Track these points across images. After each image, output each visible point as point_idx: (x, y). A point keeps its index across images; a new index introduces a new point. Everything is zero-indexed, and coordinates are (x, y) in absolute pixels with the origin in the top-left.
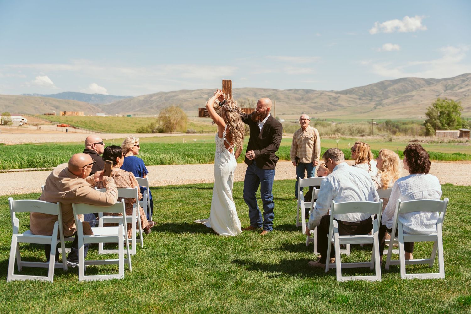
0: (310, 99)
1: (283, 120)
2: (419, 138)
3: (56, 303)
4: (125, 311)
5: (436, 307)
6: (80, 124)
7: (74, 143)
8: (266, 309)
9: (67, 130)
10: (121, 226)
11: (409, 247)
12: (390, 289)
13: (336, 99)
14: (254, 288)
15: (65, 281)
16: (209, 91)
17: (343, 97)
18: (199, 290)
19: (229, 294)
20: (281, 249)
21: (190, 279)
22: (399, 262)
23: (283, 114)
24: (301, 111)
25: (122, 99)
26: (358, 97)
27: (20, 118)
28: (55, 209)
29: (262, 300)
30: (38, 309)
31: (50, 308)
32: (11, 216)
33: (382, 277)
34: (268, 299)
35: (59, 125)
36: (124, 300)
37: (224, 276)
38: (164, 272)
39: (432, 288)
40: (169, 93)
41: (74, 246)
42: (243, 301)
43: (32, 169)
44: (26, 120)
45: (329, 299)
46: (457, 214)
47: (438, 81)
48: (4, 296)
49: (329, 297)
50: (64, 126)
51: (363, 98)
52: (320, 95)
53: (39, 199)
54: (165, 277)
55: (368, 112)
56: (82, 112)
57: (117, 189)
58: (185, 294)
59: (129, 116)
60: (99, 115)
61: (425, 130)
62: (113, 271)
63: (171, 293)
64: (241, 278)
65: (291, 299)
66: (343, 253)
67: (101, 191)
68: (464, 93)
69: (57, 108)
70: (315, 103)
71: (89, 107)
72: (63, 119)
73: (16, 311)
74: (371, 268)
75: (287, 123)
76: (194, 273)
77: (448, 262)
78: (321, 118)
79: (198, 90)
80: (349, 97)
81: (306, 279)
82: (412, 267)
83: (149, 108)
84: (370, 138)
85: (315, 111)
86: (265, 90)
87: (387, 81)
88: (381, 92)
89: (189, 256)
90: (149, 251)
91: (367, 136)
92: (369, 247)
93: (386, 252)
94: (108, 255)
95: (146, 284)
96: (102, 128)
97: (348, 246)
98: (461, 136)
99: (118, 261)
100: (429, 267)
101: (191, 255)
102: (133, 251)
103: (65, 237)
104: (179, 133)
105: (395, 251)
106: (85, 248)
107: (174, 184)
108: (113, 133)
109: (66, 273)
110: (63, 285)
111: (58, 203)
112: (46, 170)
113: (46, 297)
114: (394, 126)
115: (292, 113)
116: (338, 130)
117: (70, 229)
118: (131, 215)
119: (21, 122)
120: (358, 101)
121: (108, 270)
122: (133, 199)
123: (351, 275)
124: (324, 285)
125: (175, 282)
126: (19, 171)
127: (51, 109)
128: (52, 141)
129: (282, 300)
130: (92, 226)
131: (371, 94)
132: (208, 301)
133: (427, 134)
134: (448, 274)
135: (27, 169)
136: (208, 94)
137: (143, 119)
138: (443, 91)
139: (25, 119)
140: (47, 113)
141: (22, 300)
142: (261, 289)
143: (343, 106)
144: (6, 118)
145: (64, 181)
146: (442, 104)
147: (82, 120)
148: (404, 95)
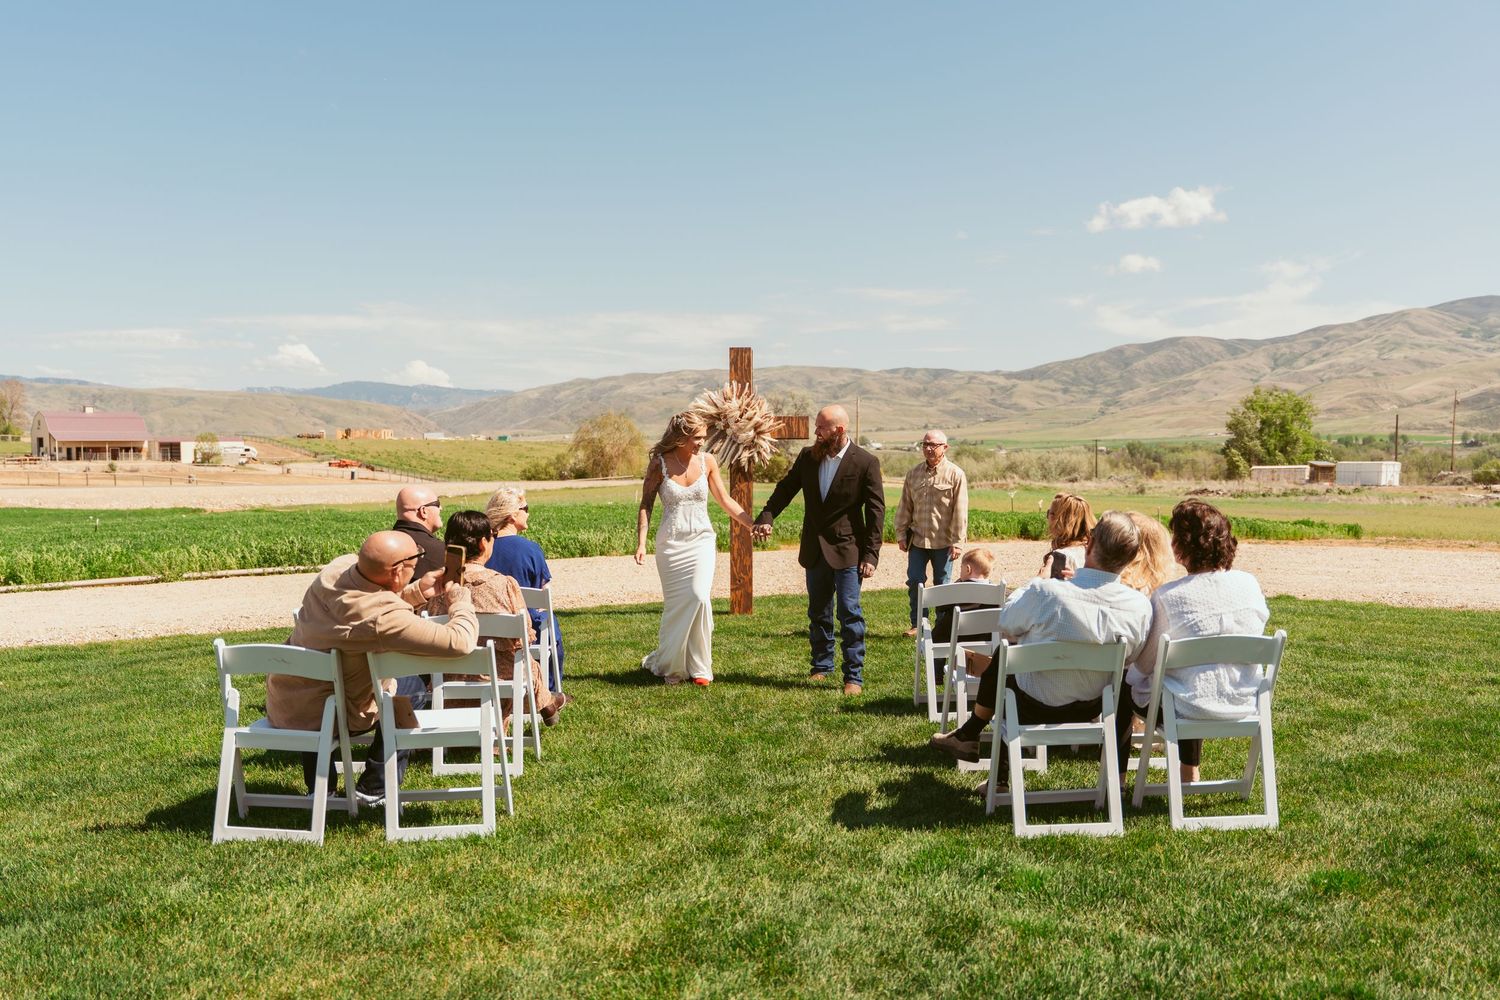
0: (944, 393)
1: (878, 445)
2: (1212, 485)
3: (331, 893)
4: (500, 913)
5: (1257, 898)
6: (386, 460)
7: (370, 504)
8: (843, 906)
9: (353, 474)
10: (487, 705)
11: (1190, 753)
12: (1145, 855)
13: (1007, 391)
14: (812, 855)
15: (352, 841)
16: (696, 376)
17: (1024, 385)
18: (679, 860)
19: (751, 871)
20: (878, 758)
21: (655, 835)
22: (1166, 789)
23: (879, 430)
24: (924, 421)
25: (484, 399)
26: (1060, 386)
27: (240, 446)
28: (326, 667)
29: (833, 885)
30: (288, 910)
31: (318, 906)
32: (220, 685)
33: (1126, 825)
34: (847, 881)
35: (333, 462)
36: (496, 887)
37: (739, 825)
38: (593, 818)
39: (1249, 851)
40: (599, 380)
41: (373, 754)
42: (785, 886)
43: (270, 570)
44: (254, 452)
45: (997, 881)
46: (1308, 669)
47: (1255, 345)
48: (205, 878)
49: (995, 874)
50: (347, 466)
51: (1074, 389)
52: (969, 383)
53: (288, 643)
54: (596, 830)
55: (1086, 422)
56: (390, 431)
57: (475, 616)
58: (645, 870)
59: (503, 438)
60: (430, 436)
61: (1225, 466)
62: (468, 815)
63: (610, 868)
64: (780, 830)
65: (904, 880)
66: (1028, 769)
67: (436, 621)
68: (1321, 374)
69: (329, 420)
70: (956, 401)
71: (407, 417)
72: (343, 447)
73: (235, 913)
74: (1099, 804)
75: (889, 451)
76: (666, 819)
77: (1285, 786)
78: (971, 439)
79: (669, 374)
80: (1037, 387)
81: (939, 831)
82: (1198, 801)
83: (552, 418)
84: (1091, 485)
85: (957, 422)
86: (833, 371)
87: (1128, 345)
88: (1117, 375)
89: (652, 779)
90: (554, 766)
91: (1083, 482)
92: (1092, 752)
93: (1133, 763)
94: (456, 776)
95: (548, 847)
96: (439, 467)
97: (1042, 751)
98: (1313, 478)
99: (481, 792)
100: (1240, 800)
101: (656, 775)
102: (516, 768)
103: (352, 734)
104: (626, 479)
105: (1156, 762)
106: (399, 760)
107: (615, 603)
108: (464, 480)
109: (355, 822)
110: (348, 851)
111: (333, 651)
112: (304, 572)
113: (307, 881)
114: (1148, 456)
115: (899, 427)
116: (1012, 468)
117: (362, 714)
118: (512, 679)
119: (243, 455)
120: (1059, 394)
121: (456, 814)
122: (515, 640)
123: (1049, 823)
124: (983, 846)
125: (620, 841)
126: (238, 576)
127: (315, 424)
128: (317, 502)
129: (880, 883)
130: (417, 707)
131: (1091, 380)
132: (701, 888)
133: (1232, 473)
134: (1287, 816)
135: (260, 570)
136: (695, 382)
137: (538, 447)
138: (1269, 370)
139: (252, 449)
140: (305, 433)
141: (250, 887)
142: (829, 856)
143: (1024, 409)
144: (206, 446)
145: (346, 598)
146: (1266, 401)
147: (390, 449)
148: (1172, 380)
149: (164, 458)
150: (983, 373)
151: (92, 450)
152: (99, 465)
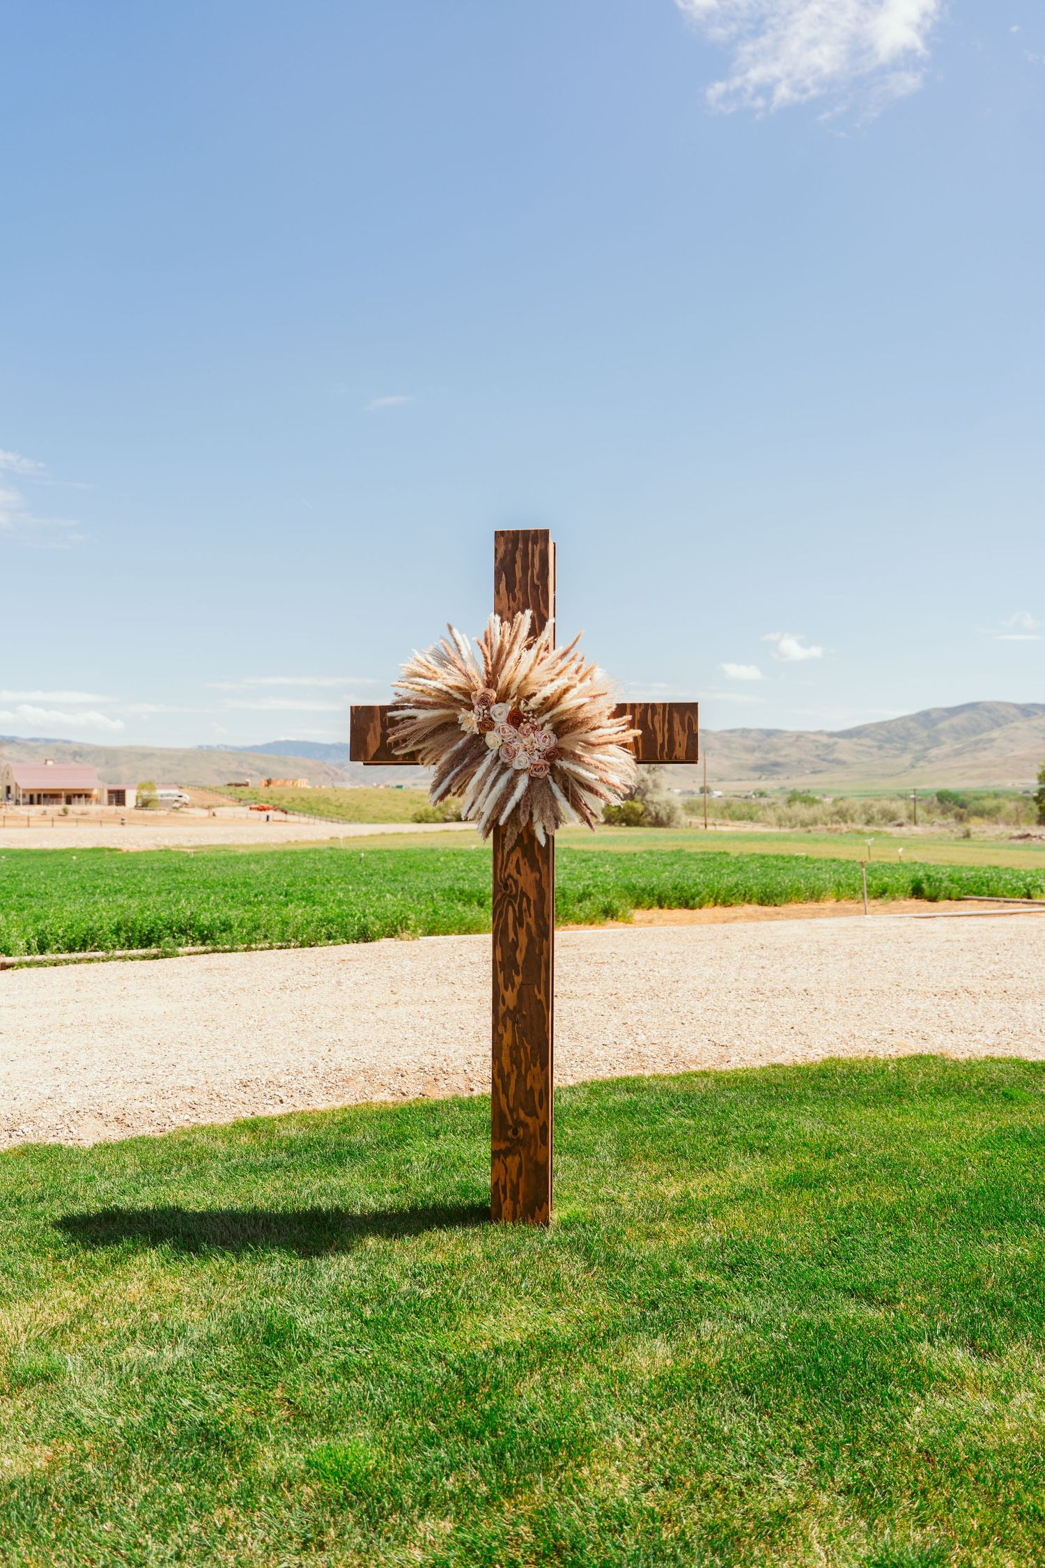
1: (719, 793)
6: (298, 805)
9: (268, 816)
13: (830, 748)
17: (842, 742)
23: (721, 780)
24: (759, 774)
26: (875, 743)
27: (174, 793)
35: (254, 806)
44: (187, 798)
50: (263, 809)
51: (887, 746)
52: (797, 740)
55: (898, 774)
56: (306, 781)
59: (399, 787)
60: (338, 785)
70: (786, 756)
71: (327, 769)
72: (264, 792)
75: (728, 798)
78: (800, 789)
80: (857, 744)
84: (916, 829)
85: (787, 774)
87: (935, 709)
88: (925, 734)
96: (343, 812)
108: (362, 822)
114: (957, 803)
115: (737, 777)
116: (839, 813)
119: (176, 801)
120: (875, 750)
127: (243, 775)
131: (903, 738)
139: (184, 795)
140: (235, 782)
143: (845, 763)
144: (145, 793)
147: (304, 795)
148: (973, 739)
149: (110, 803)
150: (809, 733)
151: (50, 796)
152: (54, 809)
